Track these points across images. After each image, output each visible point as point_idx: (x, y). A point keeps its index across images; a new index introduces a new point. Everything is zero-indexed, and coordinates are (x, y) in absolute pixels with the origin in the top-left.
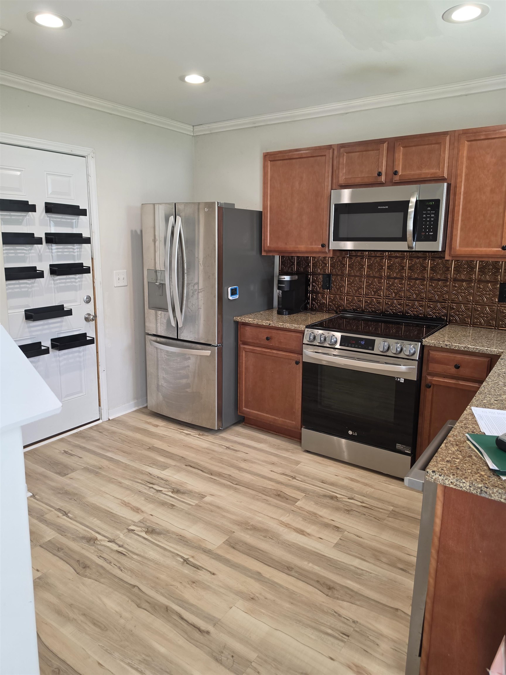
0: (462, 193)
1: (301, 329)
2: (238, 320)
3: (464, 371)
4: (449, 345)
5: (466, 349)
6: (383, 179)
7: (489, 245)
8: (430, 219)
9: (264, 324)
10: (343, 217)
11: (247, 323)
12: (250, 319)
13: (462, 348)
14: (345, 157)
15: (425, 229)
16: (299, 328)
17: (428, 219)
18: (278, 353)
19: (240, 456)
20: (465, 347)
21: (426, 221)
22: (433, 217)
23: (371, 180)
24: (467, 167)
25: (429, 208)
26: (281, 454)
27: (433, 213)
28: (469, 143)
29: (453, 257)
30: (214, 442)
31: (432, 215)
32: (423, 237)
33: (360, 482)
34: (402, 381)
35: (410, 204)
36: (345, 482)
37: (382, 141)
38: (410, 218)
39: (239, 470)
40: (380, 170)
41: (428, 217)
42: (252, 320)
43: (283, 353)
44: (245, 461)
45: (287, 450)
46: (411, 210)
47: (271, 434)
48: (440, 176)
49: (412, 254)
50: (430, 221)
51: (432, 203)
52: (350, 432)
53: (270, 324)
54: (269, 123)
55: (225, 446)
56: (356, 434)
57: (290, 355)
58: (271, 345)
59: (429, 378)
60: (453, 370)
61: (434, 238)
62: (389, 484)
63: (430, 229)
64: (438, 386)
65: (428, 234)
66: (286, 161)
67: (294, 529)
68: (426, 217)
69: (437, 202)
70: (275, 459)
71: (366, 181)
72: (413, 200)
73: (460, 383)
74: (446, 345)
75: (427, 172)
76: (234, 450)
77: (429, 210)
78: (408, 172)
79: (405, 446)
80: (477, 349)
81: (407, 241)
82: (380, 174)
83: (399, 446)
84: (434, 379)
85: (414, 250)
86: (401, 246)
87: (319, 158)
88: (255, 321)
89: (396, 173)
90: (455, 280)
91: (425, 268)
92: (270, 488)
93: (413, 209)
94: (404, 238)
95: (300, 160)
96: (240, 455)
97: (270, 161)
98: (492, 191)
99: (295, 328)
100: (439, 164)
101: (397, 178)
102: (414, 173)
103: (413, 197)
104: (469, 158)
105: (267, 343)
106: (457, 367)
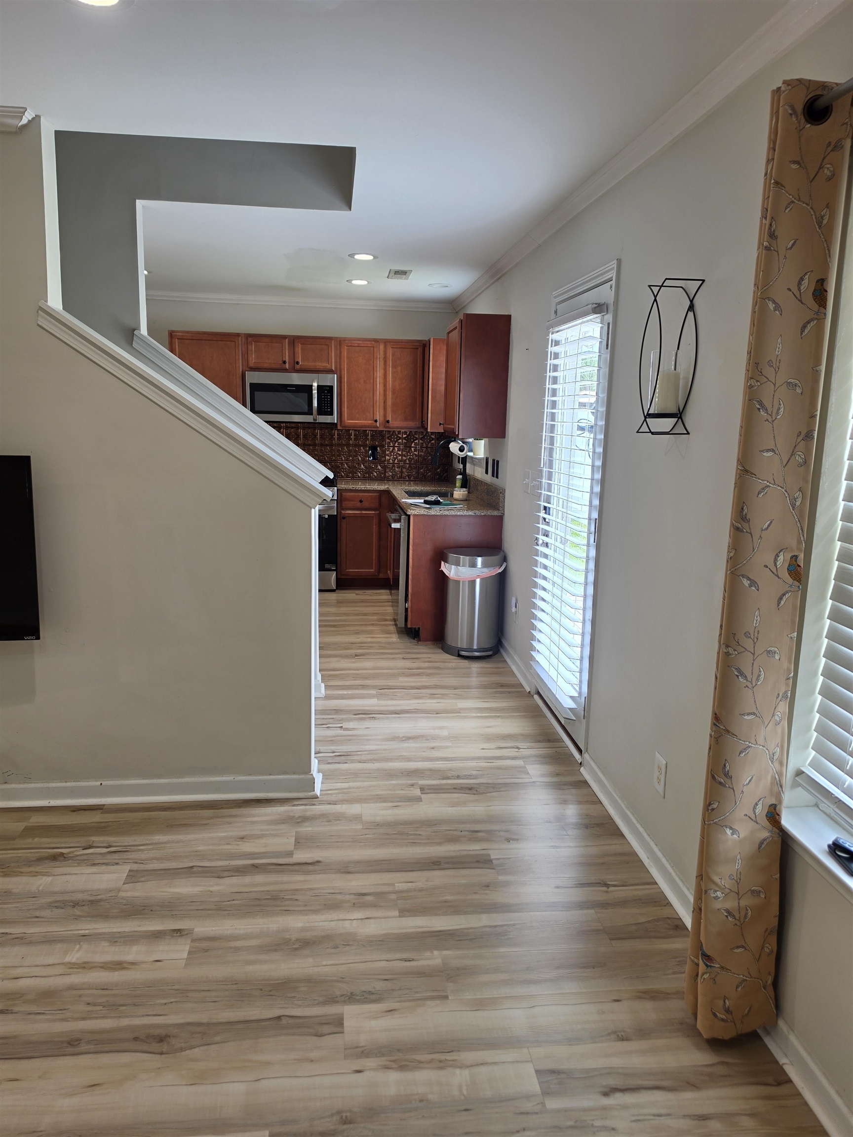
0: (346, 382)
3: (366, 504)
4: (354, 487)
5: (365, 489)
6: (287, 366)
7: (366, 419)
10: (257, 394)
13: (363, 488)
14: (253, 345)
15: (325, 406)
21: (325, 401)
22: (329, 398)
23: (277, 366)
24: (347, 364)
25: (326, 392)
27: (329, 396)
28: (347, 347)
29: (343, 427)
31: (329, 397)
32: (324, 412)
34: (327, 516)
35: (313, 388)
37: (284, 337)
38: (315, 398)
40: (284, 359)
41: (326, 398)
46: (315, 392)
48: (331, 369)
49: (314, 425)
50: (327, 401)
51: (328, 388)
54: (155, 298)
59: (343, 512)
60: (359, 504)
61: (331, 414)
63: (327, 406)
64: (350, 516)
65: (327, 410)
66: (195, 341)
68: (324, 398)
69: (331, 387)
71: (274, 366)
72: (315, 385)
73: (363, 513)
74: (352, 488)
75: (321, 365)
77: (326, 393)
78: (306, 363)
80: (373, 487)
81: (312, 415)
82: (285, 362)
83: (327, 566)
84: (347, 512)
85: (317, 422)
86: (308, 419)
87: (228, 343)
89: (298, 363)
90: (339, 445)
91: (315, 436)
93: (316, 391)
94: (310, 413)
97: (178, 339)
98: (365, 382)
100: (328, 360)
101: (298, 367)
102: (310, 364)
103: (315, 382)
104: (348, 358)
106: (361, 501)
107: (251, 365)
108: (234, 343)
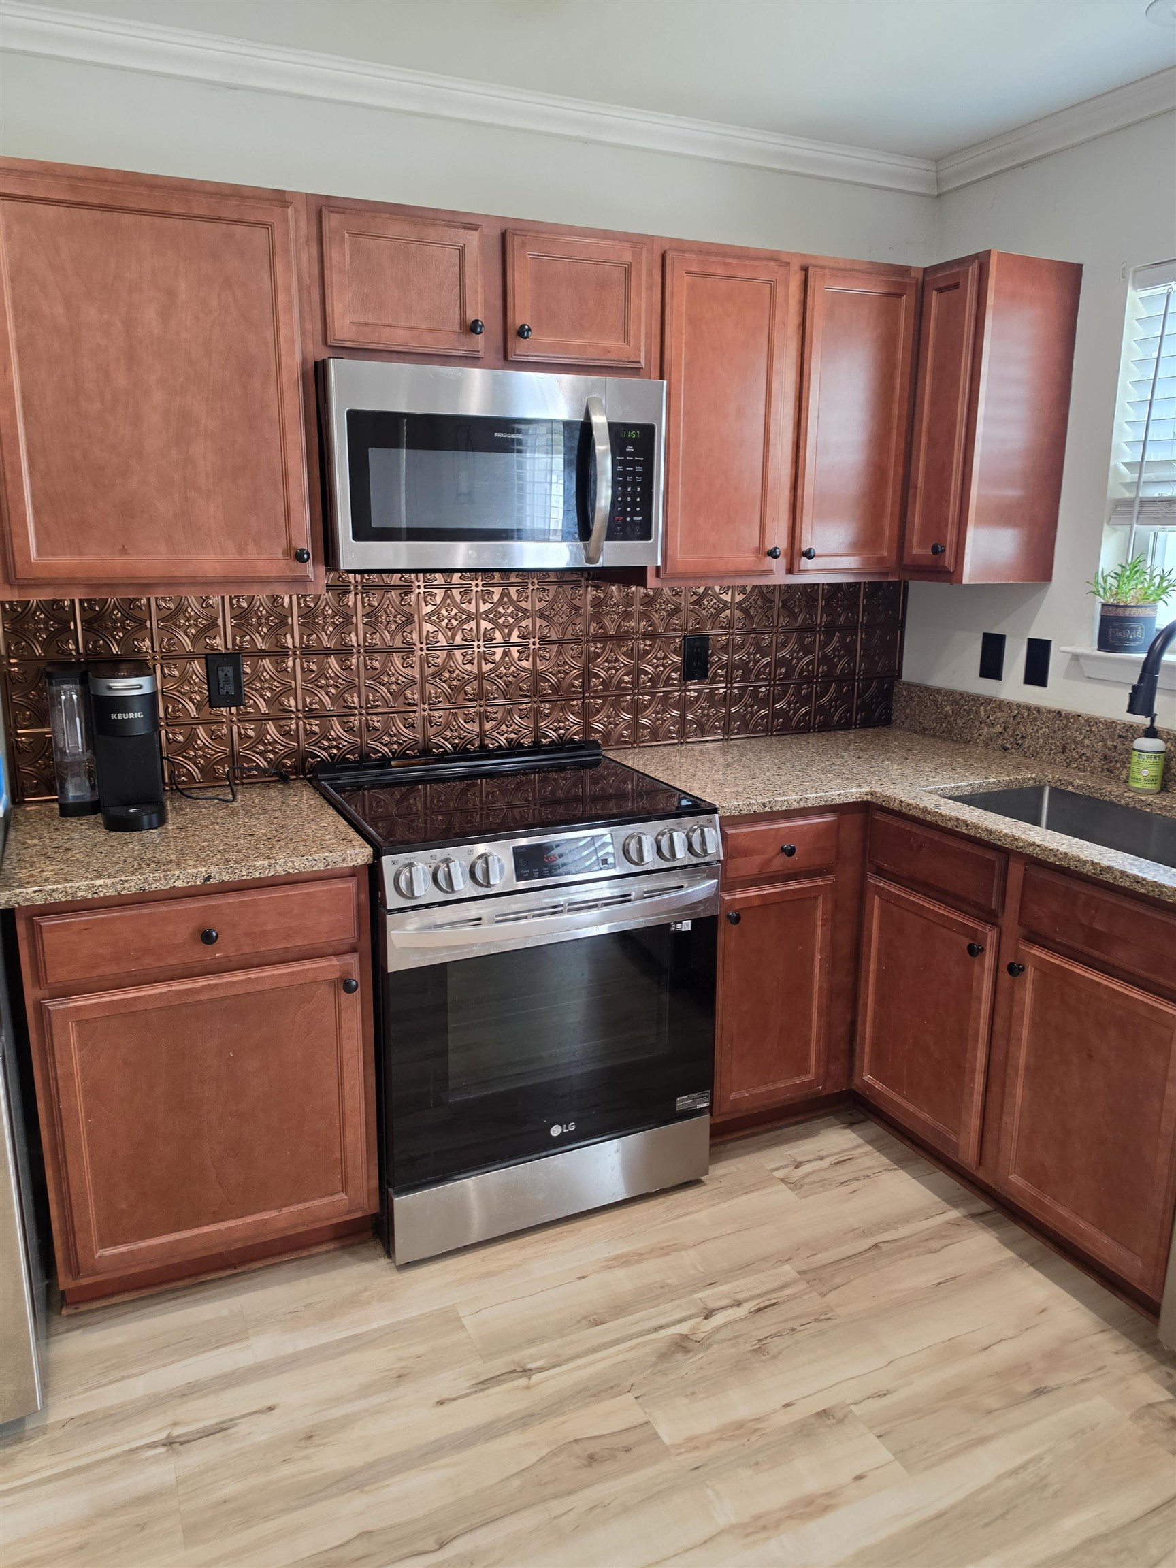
0: (682, 412)
1: (351, 864)
2: (27, 900)
3: (799, 857)
4: (770, 802)
5: (802, 804)
6: (481, 342)
7: (738, 550)
8: (634, 479)
9: (179, 884)
10: (380, 457)
11: (85, 900)
12: (99, 882)
13: (795, 803)
14: (347, 246)
15: (623, 506)
16: (344, 860)
17: (629, 479)
18: (252, 976)
19: (264, 1437)
20: (801, 800)
21: (625, 484)
22: (639, 474)
23: (445, 344)
24: (687, 344)
25: (630, 449)
26: (364, 1329)
27: (639, 463)
28: (690, 279)
29: (667, 579)
30: (83, 1462)
31: (639, 469)
32: (619, 528)
33: (642, 1254)
34: (686, 927)
35: (595, 432)
36: (623, 1281)
38: (602, 473)
39: (360, 1487)
40: (470, 315)
41: (630, 474)
42: (109, 881)
43: (276, 972)
44: (316, 1440)
45: (353, 1301)
46: (601, 449)
47: (215, 1284)
48: (632, 360)
50: (634, 484)
51: (636, 434)
52: (556, 1131)
53: (208, 879)
55: (152, 1446)
56: (572, 1127)
57: (308, 969)
58: (219, 958)
60: (778, 862)
61: (644, 532)
62: (686, 1214)
63: (634, 505)
65: (632, 519)
66: (86, 214)
67: (790, 1517)
68: (625, 473)
69: (648, 433)
70: (379, 1360)
71: (430, 340)
72: (601, 422)
73: (790, 888)
74: (764, 805)
75: (598, 344)
76: (207, 1433)
77: (630, 454)
78: (547, 335)
79: (695, 1095)
80: (822, 797)
83: (683, 1102)
84: (737, 896)
87: (240, 230)
88: (127, 885)
89: (523, 332)
92: (535, 1459)
95: (158, 221)
96: (262, 1431)
99: (328, 865)
100: (625, 325)
101: (522, 348)
102: (563, 339)
103: (599, 412)
104: (690, 320)
105: (200, 954)
106: (789, 851)
107: (338, 336)
108: (264, 231)
